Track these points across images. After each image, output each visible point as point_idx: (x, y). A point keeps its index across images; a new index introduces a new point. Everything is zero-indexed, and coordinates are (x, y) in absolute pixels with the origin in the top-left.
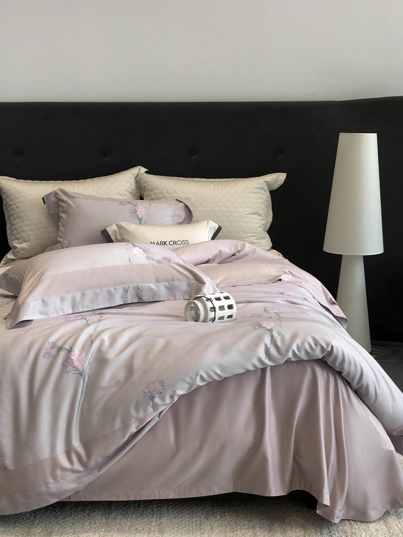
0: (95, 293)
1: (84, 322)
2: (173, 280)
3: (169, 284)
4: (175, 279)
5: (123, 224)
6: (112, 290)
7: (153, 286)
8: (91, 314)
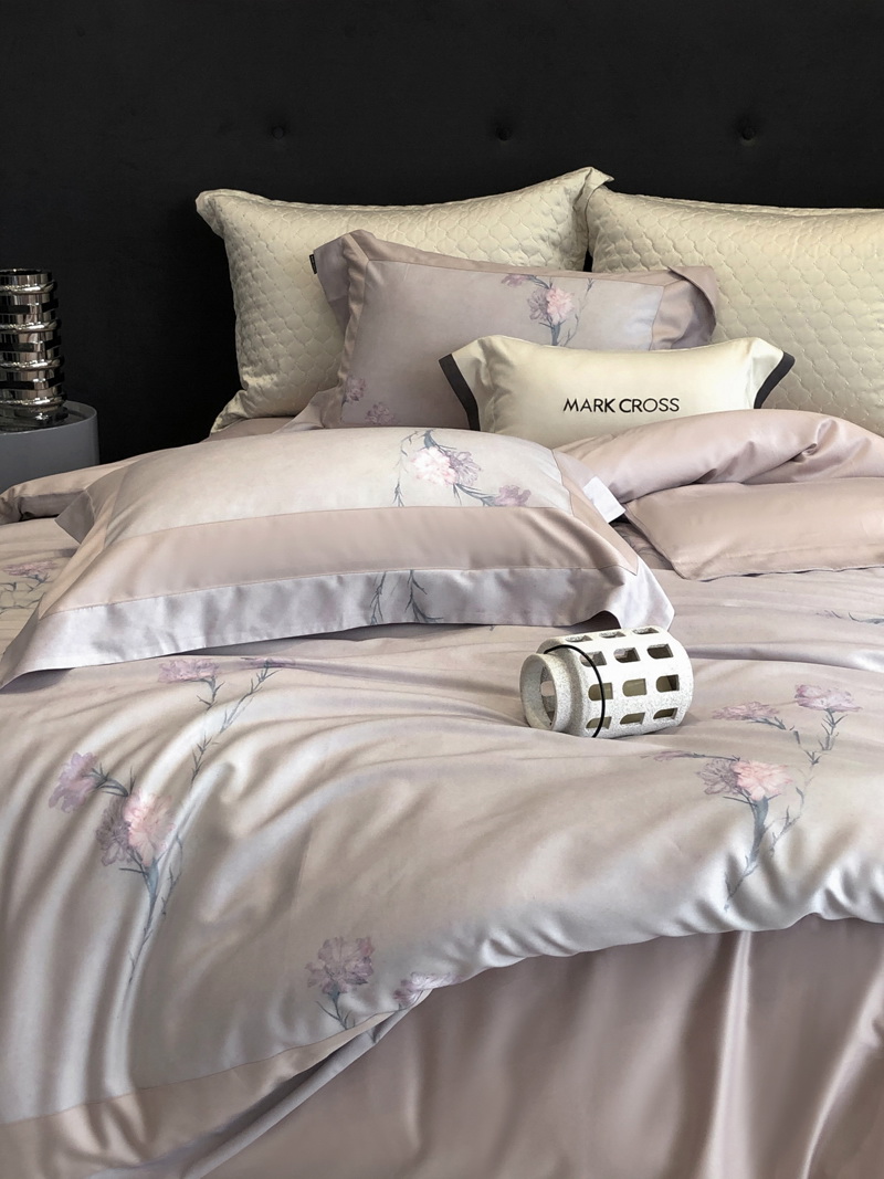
0: (279, 590)
1: (204, 691)
2: (525, 562)
3: (512, 573)
4: (533, 561)
5: (499, 343)
6: (333, 583)
7: (460, 577)
8: (240, 664)
